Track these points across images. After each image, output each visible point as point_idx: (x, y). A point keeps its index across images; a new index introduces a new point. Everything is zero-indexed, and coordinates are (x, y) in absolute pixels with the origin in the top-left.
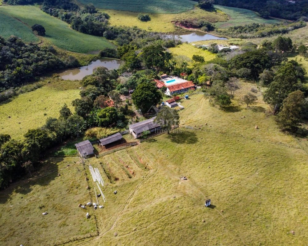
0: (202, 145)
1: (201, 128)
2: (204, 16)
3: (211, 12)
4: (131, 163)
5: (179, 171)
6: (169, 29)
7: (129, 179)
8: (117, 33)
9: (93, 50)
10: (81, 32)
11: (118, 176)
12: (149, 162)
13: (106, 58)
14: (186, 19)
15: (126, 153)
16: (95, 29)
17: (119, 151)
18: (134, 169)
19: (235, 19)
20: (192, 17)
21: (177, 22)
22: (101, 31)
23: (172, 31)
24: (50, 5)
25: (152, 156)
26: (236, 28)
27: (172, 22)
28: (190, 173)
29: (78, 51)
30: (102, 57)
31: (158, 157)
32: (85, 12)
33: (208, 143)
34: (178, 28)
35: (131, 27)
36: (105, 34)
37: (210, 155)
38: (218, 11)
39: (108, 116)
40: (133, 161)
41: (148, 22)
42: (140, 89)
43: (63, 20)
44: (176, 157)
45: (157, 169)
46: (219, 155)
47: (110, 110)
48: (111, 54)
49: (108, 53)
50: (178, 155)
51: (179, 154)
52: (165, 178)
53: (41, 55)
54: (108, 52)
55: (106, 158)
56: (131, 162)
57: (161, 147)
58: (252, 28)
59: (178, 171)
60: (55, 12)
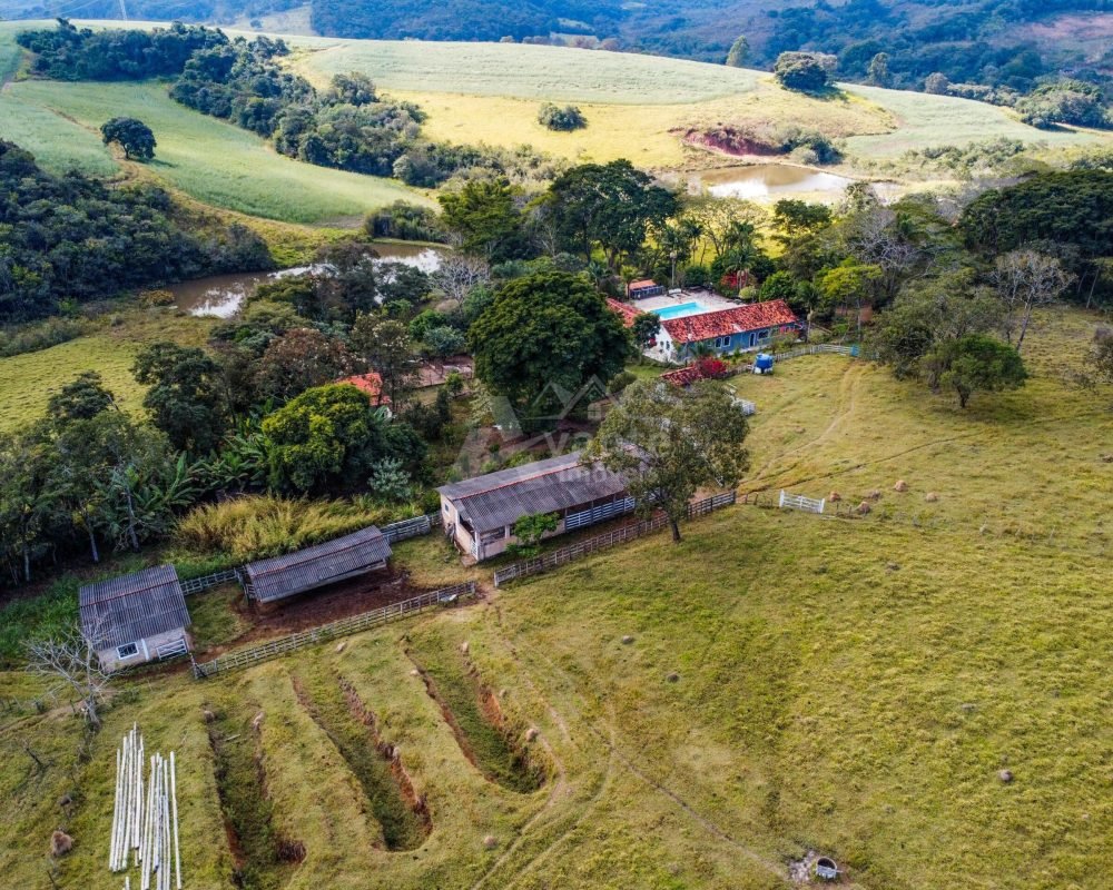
0: (908, 610)
1: (878, 507)
2: (798, 115)
3: (827, 100)
4: (420, 721)
5: (774, 797)
6: (662, 156)
7: (381, 855)
8: (452, 167)
9: (342, 214)
10: (308, 160)
11: (303, 823)
12: (541, 717)
13: (391, 240)
14: (727, 123)
15: (400, 650)
16: (364, 147)
17: (354, 640)
18: (431, 773)
19: (923, 126)
20: (753, 116)
21: (691, 132)
22: (388, 156)
23: (673, 165)
24: (206, 79)
25: (567, 678)
26: (931, 155)
27: (671, 131)
28: (862, 822)
29: (277, 215)
30: (375, 237)
31: (613, 687)
32: (333, 101)
33: (942, 596)
34: (699, 154)
35: (509, 147)
36: (401, 165)
37: (983, 676)
38: (851, 99)
39: (320, 429)
40: (432, 710)
41: (578, 133)
42: (515, 297)
43: (245, 125)
44: (733, 684)
45: (601, 777)
46: (1053, 677)
47: (336, 402)
48: (412, 224)
49: (400, 221)
50: (751, 677)
51: (756, 667)
52: (664, 857)
53: (106, 212)
54: (399, 216)
55: (257, 682)
56: (420, 713)
57: (632, 619)
58: (999, 153)
59: (761, 799)
60: (218, 98)
